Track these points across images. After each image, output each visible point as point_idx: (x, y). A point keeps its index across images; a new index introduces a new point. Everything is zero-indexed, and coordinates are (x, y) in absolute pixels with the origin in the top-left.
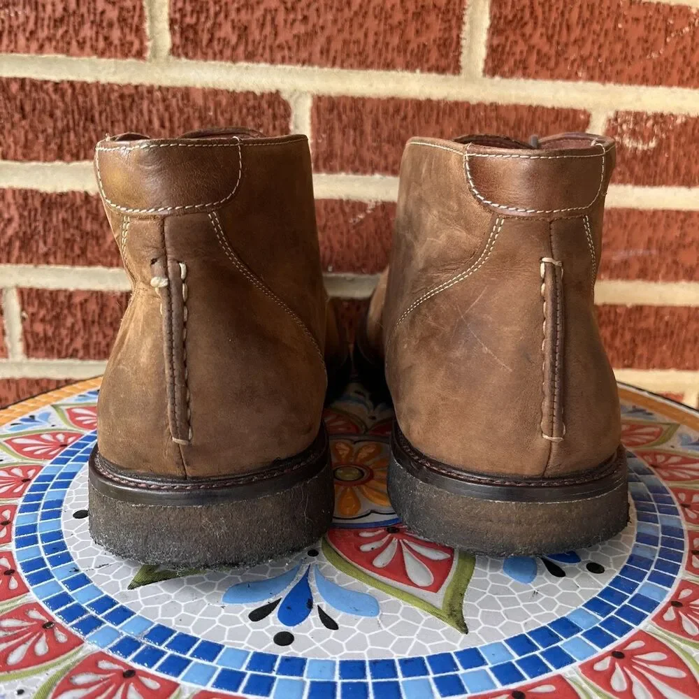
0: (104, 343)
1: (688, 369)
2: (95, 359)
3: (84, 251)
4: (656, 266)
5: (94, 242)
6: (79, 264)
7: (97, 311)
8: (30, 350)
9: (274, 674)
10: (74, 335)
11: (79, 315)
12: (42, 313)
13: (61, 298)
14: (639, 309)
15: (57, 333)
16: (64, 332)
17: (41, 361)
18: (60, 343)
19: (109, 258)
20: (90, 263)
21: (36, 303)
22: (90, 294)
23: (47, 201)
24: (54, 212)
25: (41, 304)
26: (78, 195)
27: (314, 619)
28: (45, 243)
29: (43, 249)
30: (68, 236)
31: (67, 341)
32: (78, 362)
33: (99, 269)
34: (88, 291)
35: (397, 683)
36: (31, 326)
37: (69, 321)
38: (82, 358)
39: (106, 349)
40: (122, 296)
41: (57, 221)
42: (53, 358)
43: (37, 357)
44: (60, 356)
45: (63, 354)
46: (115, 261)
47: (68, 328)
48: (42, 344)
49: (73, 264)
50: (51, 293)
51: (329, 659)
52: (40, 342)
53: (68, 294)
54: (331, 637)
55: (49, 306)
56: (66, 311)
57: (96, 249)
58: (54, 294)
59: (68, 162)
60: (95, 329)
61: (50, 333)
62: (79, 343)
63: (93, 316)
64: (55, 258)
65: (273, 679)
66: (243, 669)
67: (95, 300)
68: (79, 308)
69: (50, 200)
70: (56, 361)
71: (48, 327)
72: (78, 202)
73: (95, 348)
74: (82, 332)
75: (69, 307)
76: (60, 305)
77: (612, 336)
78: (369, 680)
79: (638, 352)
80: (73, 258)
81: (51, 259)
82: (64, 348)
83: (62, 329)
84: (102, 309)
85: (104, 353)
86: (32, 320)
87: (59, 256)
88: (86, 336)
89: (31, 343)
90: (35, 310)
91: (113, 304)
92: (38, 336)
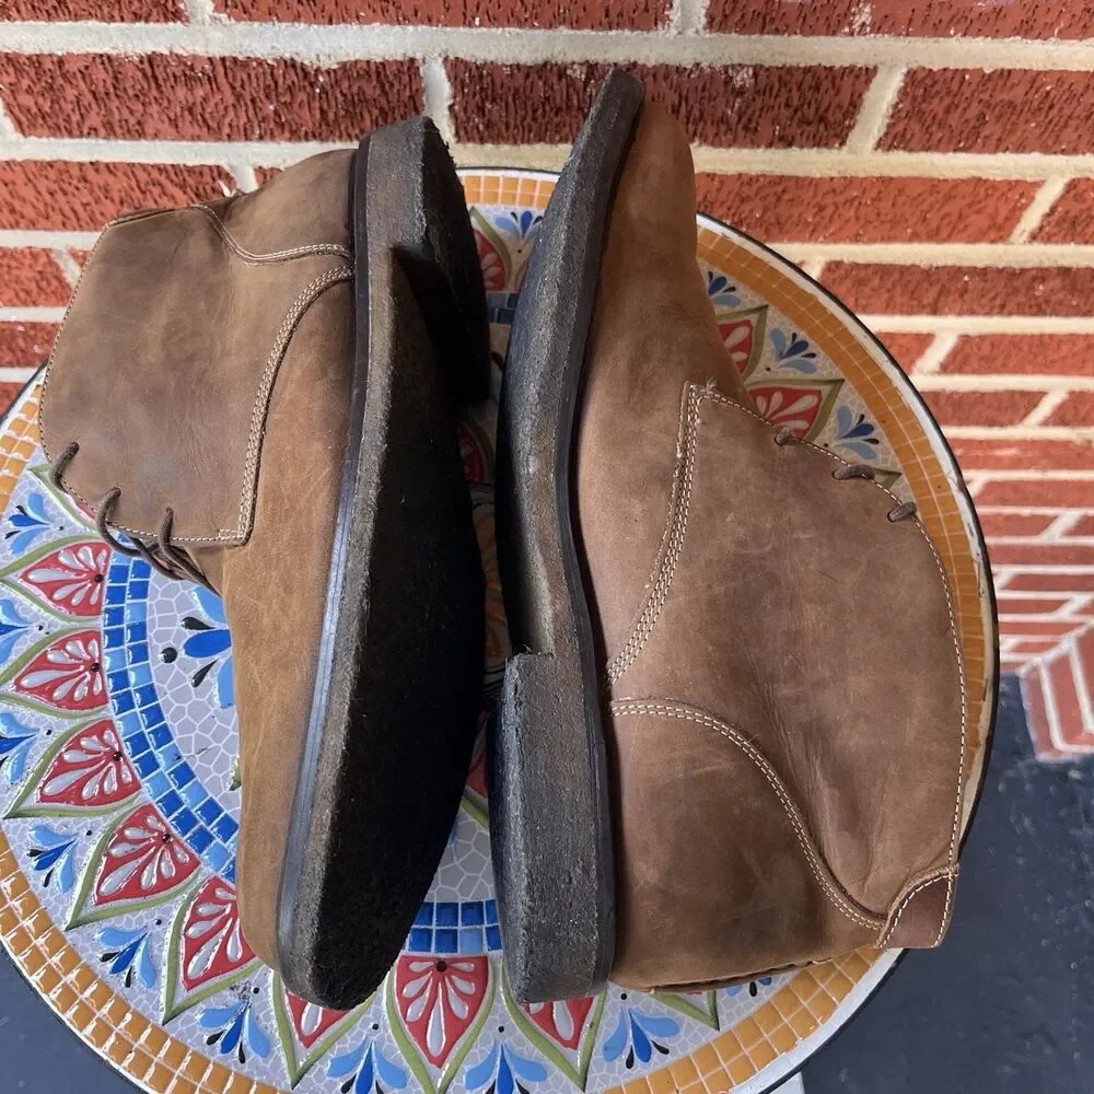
0: (132, 121)
1: (1063, 152)
2: (125, 139)
4: (1054, 14)
6: (58, 18)
7: (109, 82)
8: (25, 127)
10: (83, 110)
11: (82, 85)
12: (25, 83)
13: (48, 65)
14: (1005, 75)
15: (57, 106)
16: (68, 108)
17: (45, 140)
18: (68, 120)
19: (106, 10)
20: (77, 18)
21: (11, 70)
22: (90, 59)
25: (19, 71)
31: (75, 118)
32: (101, 141)
33: (92, 23)
34: (87, 55)
35: (456, 931)
36: (15, 99)
37: (70, 93)
38: (104, 138)
39: (137, 127)
40: (141, 62)
42: (62, 136)
43: (40, 137)
44: (70, 134)
45: (76, 132)
46: (116, 13)
47: (72, 103)
48: (40, 121)
49: (49, 18)
50: (29, 58)
52: (36, 120)
53: (55, 59)
55: (32, 73)
56: (60, 81)
58: (36, 61)
60: (114, 104)
61: (47, 109)
62: (94, 119)
63: (104, 86)
64: (19, 11)
67: (100, 67)
68: (79, 75)
70: (67, 141)
71: (40, 100)
73: (121, 127)
74: (94, 106)
75: (64, 76)
76: (49, 74)
77: (948, 111)
78: (434, 927)
79: (985, 132)
80: (47, 11)
81: (13, 13)
82: (75, 126)
83: (62, 103)
84: (116, 78)
85: (138, 132)
86: (12, 92)
87: (22, 8)
88: (103, 112)
89: (23, 119)
90: (12, 79)
91: (130, 71)
92: (29, 111)
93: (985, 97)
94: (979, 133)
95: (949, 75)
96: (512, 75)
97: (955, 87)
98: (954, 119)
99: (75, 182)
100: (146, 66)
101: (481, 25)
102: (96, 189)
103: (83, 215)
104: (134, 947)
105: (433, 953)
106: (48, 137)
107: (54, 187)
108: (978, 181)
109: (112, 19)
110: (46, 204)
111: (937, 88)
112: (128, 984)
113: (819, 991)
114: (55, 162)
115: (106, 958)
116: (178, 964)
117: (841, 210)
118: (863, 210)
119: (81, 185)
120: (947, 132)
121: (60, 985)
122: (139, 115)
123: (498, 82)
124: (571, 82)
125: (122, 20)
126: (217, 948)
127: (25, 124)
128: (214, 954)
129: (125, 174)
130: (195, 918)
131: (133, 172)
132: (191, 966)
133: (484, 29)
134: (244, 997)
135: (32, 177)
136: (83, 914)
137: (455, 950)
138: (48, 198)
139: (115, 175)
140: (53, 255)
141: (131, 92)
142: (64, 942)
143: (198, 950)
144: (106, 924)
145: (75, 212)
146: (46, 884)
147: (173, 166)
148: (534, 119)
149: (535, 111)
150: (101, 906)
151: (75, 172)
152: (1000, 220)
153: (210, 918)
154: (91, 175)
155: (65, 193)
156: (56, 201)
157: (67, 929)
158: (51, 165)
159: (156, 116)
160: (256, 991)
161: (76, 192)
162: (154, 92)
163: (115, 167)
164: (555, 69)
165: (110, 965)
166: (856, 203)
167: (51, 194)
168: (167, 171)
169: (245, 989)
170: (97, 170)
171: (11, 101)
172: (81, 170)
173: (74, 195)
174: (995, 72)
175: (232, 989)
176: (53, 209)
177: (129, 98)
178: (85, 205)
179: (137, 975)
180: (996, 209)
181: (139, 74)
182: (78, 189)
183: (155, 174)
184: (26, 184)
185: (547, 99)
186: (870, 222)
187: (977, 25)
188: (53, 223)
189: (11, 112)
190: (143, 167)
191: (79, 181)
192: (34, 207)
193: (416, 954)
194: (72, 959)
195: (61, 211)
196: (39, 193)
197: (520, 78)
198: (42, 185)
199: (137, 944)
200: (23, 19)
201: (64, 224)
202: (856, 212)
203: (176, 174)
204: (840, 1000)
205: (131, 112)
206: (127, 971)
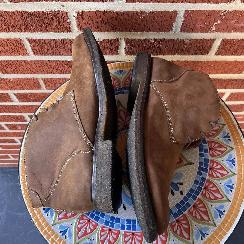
0: (58, 52)
2: (56, 55)
3: (46, 28)
5: (49, 26)
6: (45, 32)
7: (54, 44)
8: (35, 54)
9: (114, 222)
10: (48, 50)
11: (49, 45)
12: (37, 45)
13: (42, 41)
14: (243, 40)
17: (39, 56)
18: (45, 52)
19: (55, 30)
20: (49, 32)
21: (34, 42)
22: (51, 40)
23: (30, 14)
24: (33, 18)
25: (36, 42)
26: (40, 12)
27: (122, 207)
28: (32, 26)
29: (32, 28)
30: (40, 24)
32: (51, 56)
33: (52, 33)
34: (50, 39)
35: (136, 226)
36: (34, 48)
37: (46, 47)
38: (52, 55)
39: (59, 53)
40: (61, 40)
41: (35, 20)
42: (43, 55)
43: (38, 55)
44: (45, 55)
45: (46, 54)
47: (46, 49)
48: (39, 52)
49: (43, 32)
50: (38, 40)
51: (124, 219)
52: (38, 52)
53: (44, 40)
54: (125, 212)
55: (38, 43)
56: (44, 44)
57: (50, 28)
58: (39, 41)
59: (34, 2)
60: (55, 49)
61: (40, 50)
62: (50, 52)
63: (53, 45)
64: (37, 31)
65: (114, 223)
66: (109, 220)
67: (53, 41)
68: (48, 43)
69: (31, 14)
71: (39, 48)
72: (41, 14)
73: (56, 53)
74: (51, 49)
75: (45, 44)
76: (42, 43)
77: (230, 47)
78: (131, 225)
79: (238, 51)
80: (43, 31)
81: (36, 31)
82: (46, 53)
83: (44, 49)
84: (56, 44)
85: (59, 54)
86: (34, 47)
87: (38, 30)
88: (52, 50)
89: (35, 52)
90: (34, 44)
91: (59, 42)
92: (37, 50)
93: (239, 44)
94: (237, 52)
95: (231, 40)
96: (138, 42)
97: (232, 42)
98: (232, 49)
99: (44, 64)
100: (62, 41)
101: (133, 32)
102: (49, 66)
103: (45, 71)
104: (66, 230)
105: (131, 231)
106: (40, 55)
107: (40, 65)
108: (236, 61)
109: (56, 32)
110: (38, 69)
111: (228, 43)
112: (66, 238)
113: (216, 239)
114: (41, 60)
115: (61, 232)
116: (76, 233)
117: (206, 68)
118: (211, 67)
119: (46, 65)
120: (230, 51)
121: (51, 238)
122: (59, 51)
123: (135, 43)
124: (151, 43)
125: (58, 32)
126: (84, 230)
127: (36, 53)
128: (84, 231)
129: (55, 63)
130: (79, 223)
131: (57, 62)
132: (79, 234)
133: (134, 33)
134: (91, 241)
135: (35, 63)
136: (55, 222)
137: (136, 230)
138: (38, 68)
139: (53, 63)
140: (38, 79)
141: (58, 46)
142: (52, 229)
143: (80, 230)
144: (60, 224)
145: (44, 70)
146: (47, 216)
147: (65, 61)
148: (143, 50)
149: (143, 49)
150: (59, 221)
151: (45, 62)
152: (240, 69)
153: (83, 223)
154: (48, 63)
155: (42, 67)
156: (40, 68)
157: (52, 226)
158: (40, 61)
159: (63, 51)
160: (93, 239)
161: (44, 66)
162: (63, 46)
163: (53, 61)
164: (148, 40)
165: (61, 233)
166: (210, 66)
167: (39, 67)
168: (64, 62)
169: (91, 239)
170: (49, 62)
171: (33, 48)
172: (46, 62)
173: (44, 67)
174: (241, 39)
175: (88, 239)
176: (39, 70)
177: (58, 48)
178: (46, 69)
179: (67, 236)
180: (240, 67)
181: (61, 43)
182: (45, 66)
183: (61, 62)
184: (34, 65)
185: (145, 46)
186: (213, 70)
187: (237, 30)
188: (39, 73)
189: (33, 51)
190: (59, 61)
191: (45, 64)
192: (35, 69)
193: (128, 231)
194: (53, 233)
195: (41, 70)
196: (37, 67)
197: (140, 42)
198: (38, 65)
199: (67, 229)
200: (38, 32)
201: (41, 73)
202: (210, 68)
203: (66, 62)
204: (221, 241)
205: (58, 50)
206: (65, 235)
